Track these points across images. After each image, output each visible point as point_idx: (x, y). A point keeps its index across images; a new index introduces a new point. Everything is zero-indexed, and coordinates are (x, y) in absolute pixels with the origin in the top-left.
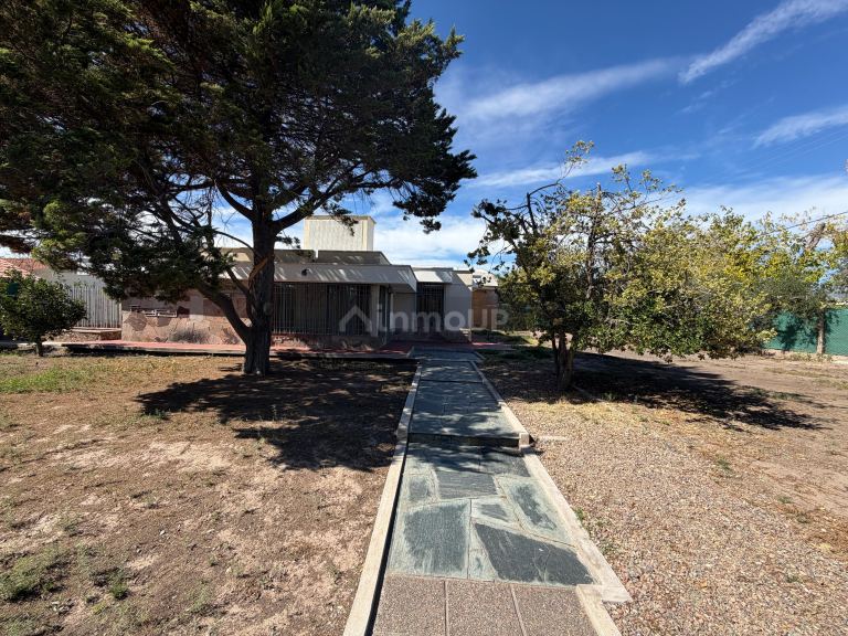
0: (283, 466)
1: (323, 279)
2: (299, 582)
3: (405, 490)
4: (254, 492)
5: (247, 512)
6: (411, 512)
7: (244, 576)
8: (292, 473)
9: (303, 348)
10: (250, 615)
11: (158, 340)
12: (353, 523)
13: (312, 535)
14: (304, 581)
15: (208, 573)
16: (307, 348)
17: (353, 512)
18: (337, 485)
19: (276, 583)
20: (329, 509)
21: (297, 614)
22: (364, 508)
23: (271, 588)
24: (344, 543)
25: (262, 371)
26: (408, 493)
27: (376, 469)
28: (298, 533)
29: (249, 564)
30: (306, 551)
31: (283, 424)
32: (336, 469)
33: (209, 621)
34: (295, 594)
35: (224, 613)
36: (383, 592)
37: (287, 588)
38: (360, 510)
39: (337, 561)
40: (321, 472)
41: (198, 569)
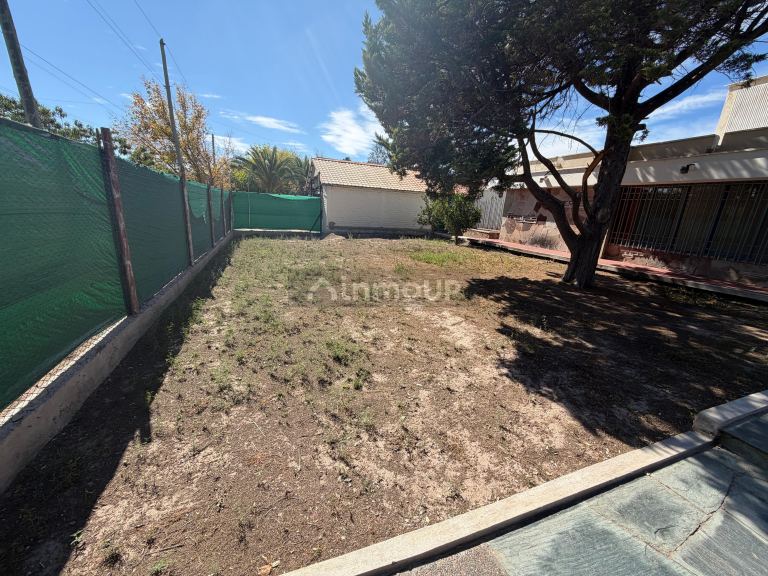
0: (505, 371)
1: (717, 175)
2: (426, 468)
3: (626, 493)
4: (467, 378)
5: (449, 389)
6: (602, 524)
7: (406, 430)
8: (508, 381)
9: (658, 268)
10: (382, 456)
11: (521, 242)
12: (518, 468)
13: (473, 444)
14: (431, 471)
15: (394, 409)
16: (666, 270)
17: (530, 457)
18: (539, 421)
19: (415, 452)
20: (509, 437)
21: (401, 487)
22: (546, 465)
23: (409, 453)
24: (490, 476)
25: (580, 283)
26: (627, 501)
27: (608, 439)
28: (466, 432)
29: (415, 425)
30: (454, 451)
31: (549, 337)
32: (554, 405)
33: (365, 436)
34: (416, 472)
35: (375, 440)
36: (463, 553)
37: (416, 463)
38: (539, 463)
39: (468, 483)
40: (533, 397)
41: (392, 403)
